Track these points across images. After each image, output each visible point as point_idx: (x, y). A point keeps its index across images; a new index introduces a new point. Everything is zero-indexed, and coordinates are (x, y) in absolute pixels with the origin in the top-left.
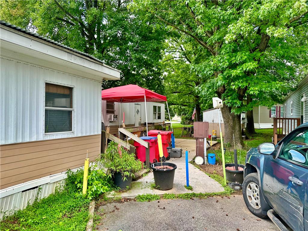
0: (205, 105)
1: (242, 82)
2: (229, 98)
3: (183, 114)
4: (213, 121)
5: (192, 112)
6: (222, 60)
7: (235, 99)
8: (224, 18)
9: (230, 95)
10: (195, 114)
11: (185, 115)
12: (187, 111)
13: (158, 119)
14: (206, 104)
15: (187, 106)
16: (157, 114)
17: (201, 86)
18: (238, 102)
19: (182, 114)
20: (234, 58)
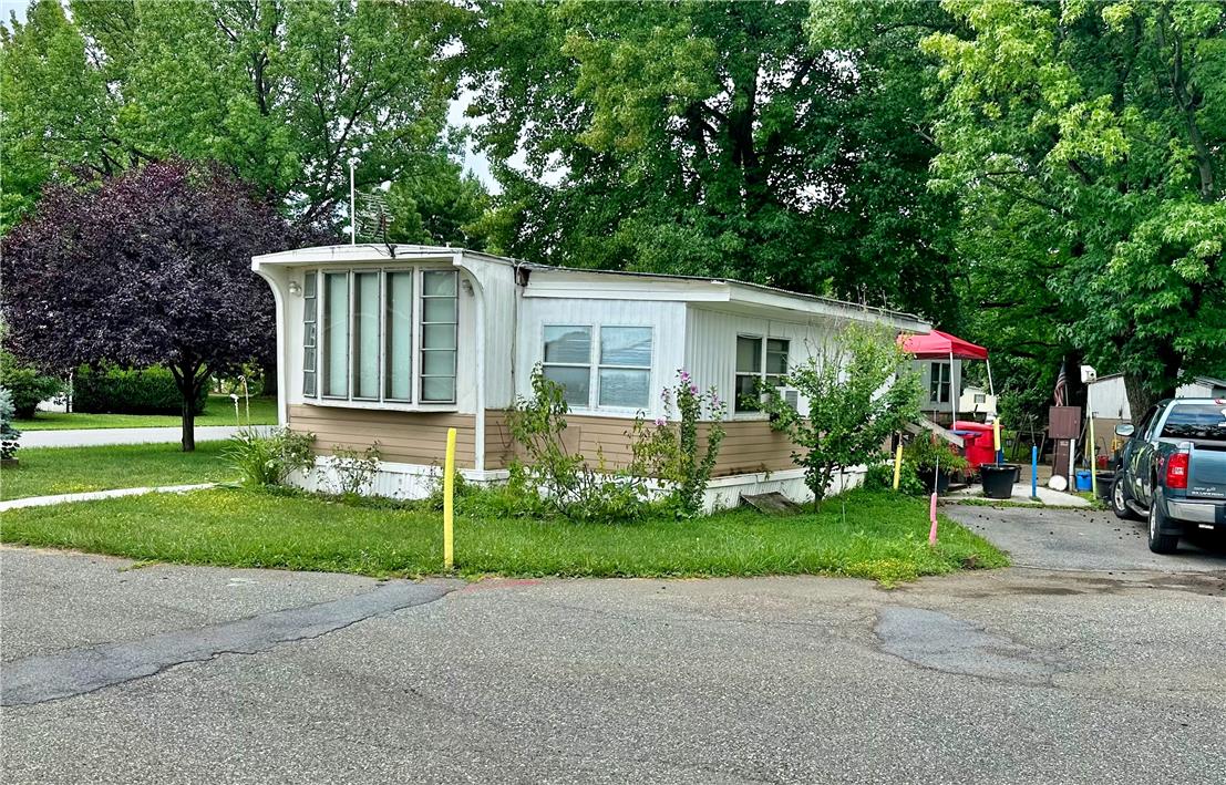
0: (1097, 360)
1: (1161, 325)
2: (1137, 355)
3: (1012, 388)
4: (1121, 414)
5: (1053, 382)
6: (1116, 281)
7: (1150, 358)
8: (1117, 210)
9: (1142, 349)
10: (1063, 387)
11: (1022, 390)
12: (1032, 376)
13: (942, 401)
14: (1101, 358)
15: (1032, 356)
16: (940, 386)
17: (1073, 326)
18: (1156, 367)
19: (1007, 385)
20: (1142, 277)
